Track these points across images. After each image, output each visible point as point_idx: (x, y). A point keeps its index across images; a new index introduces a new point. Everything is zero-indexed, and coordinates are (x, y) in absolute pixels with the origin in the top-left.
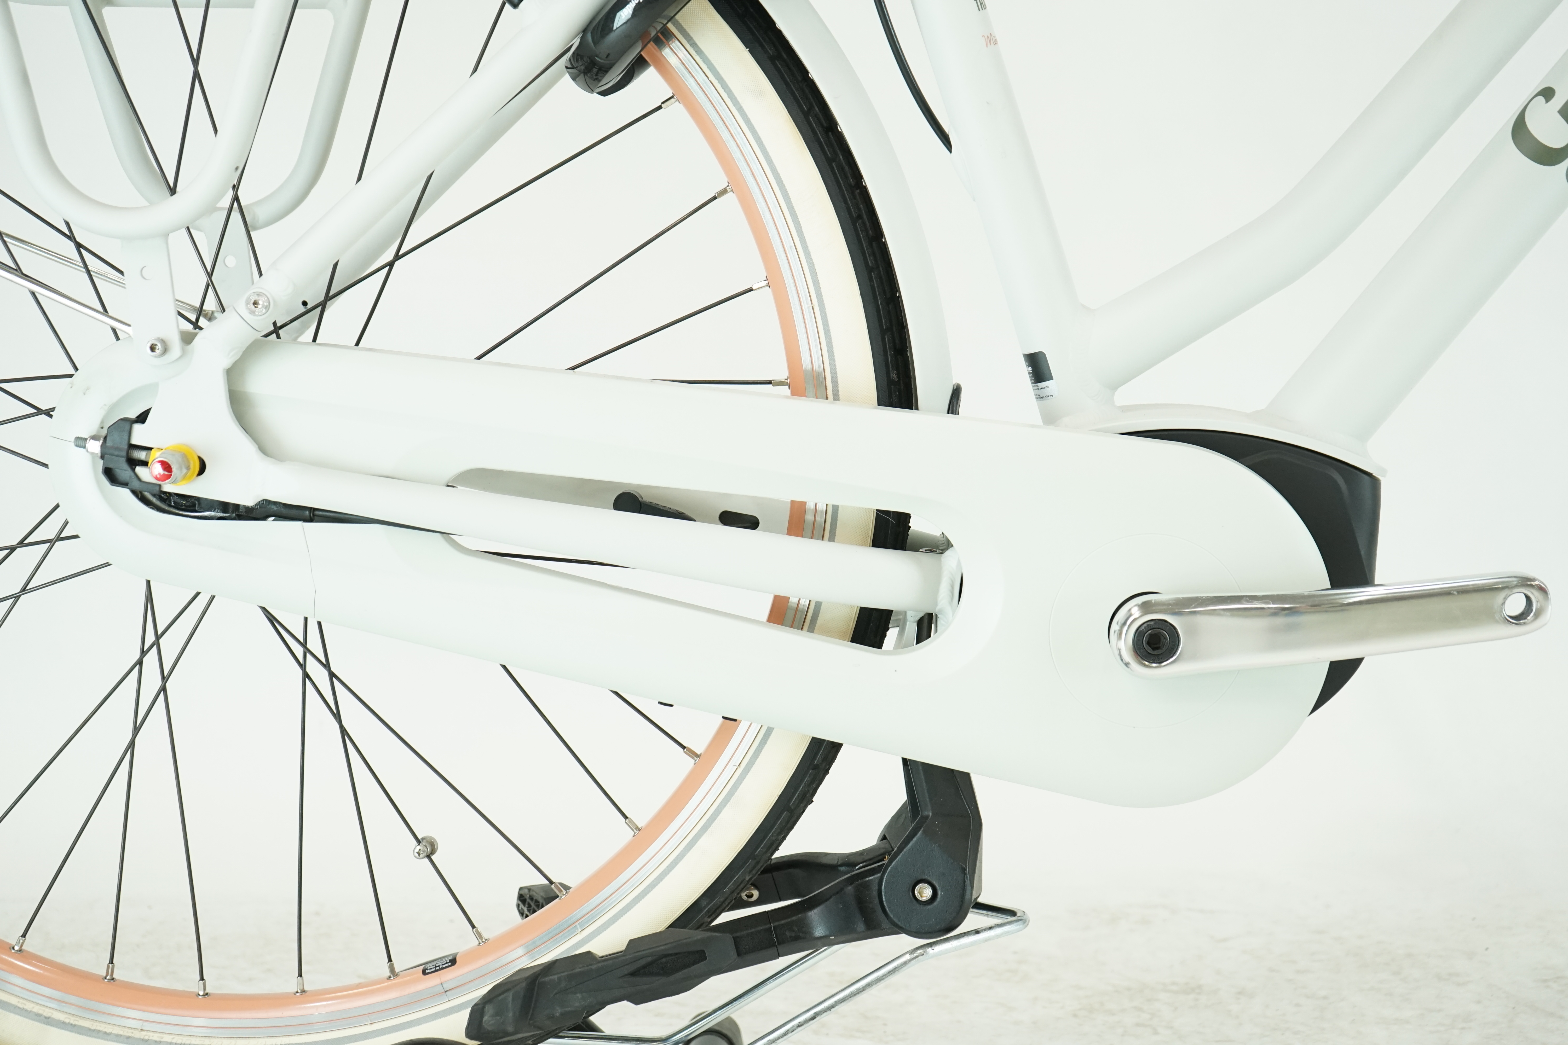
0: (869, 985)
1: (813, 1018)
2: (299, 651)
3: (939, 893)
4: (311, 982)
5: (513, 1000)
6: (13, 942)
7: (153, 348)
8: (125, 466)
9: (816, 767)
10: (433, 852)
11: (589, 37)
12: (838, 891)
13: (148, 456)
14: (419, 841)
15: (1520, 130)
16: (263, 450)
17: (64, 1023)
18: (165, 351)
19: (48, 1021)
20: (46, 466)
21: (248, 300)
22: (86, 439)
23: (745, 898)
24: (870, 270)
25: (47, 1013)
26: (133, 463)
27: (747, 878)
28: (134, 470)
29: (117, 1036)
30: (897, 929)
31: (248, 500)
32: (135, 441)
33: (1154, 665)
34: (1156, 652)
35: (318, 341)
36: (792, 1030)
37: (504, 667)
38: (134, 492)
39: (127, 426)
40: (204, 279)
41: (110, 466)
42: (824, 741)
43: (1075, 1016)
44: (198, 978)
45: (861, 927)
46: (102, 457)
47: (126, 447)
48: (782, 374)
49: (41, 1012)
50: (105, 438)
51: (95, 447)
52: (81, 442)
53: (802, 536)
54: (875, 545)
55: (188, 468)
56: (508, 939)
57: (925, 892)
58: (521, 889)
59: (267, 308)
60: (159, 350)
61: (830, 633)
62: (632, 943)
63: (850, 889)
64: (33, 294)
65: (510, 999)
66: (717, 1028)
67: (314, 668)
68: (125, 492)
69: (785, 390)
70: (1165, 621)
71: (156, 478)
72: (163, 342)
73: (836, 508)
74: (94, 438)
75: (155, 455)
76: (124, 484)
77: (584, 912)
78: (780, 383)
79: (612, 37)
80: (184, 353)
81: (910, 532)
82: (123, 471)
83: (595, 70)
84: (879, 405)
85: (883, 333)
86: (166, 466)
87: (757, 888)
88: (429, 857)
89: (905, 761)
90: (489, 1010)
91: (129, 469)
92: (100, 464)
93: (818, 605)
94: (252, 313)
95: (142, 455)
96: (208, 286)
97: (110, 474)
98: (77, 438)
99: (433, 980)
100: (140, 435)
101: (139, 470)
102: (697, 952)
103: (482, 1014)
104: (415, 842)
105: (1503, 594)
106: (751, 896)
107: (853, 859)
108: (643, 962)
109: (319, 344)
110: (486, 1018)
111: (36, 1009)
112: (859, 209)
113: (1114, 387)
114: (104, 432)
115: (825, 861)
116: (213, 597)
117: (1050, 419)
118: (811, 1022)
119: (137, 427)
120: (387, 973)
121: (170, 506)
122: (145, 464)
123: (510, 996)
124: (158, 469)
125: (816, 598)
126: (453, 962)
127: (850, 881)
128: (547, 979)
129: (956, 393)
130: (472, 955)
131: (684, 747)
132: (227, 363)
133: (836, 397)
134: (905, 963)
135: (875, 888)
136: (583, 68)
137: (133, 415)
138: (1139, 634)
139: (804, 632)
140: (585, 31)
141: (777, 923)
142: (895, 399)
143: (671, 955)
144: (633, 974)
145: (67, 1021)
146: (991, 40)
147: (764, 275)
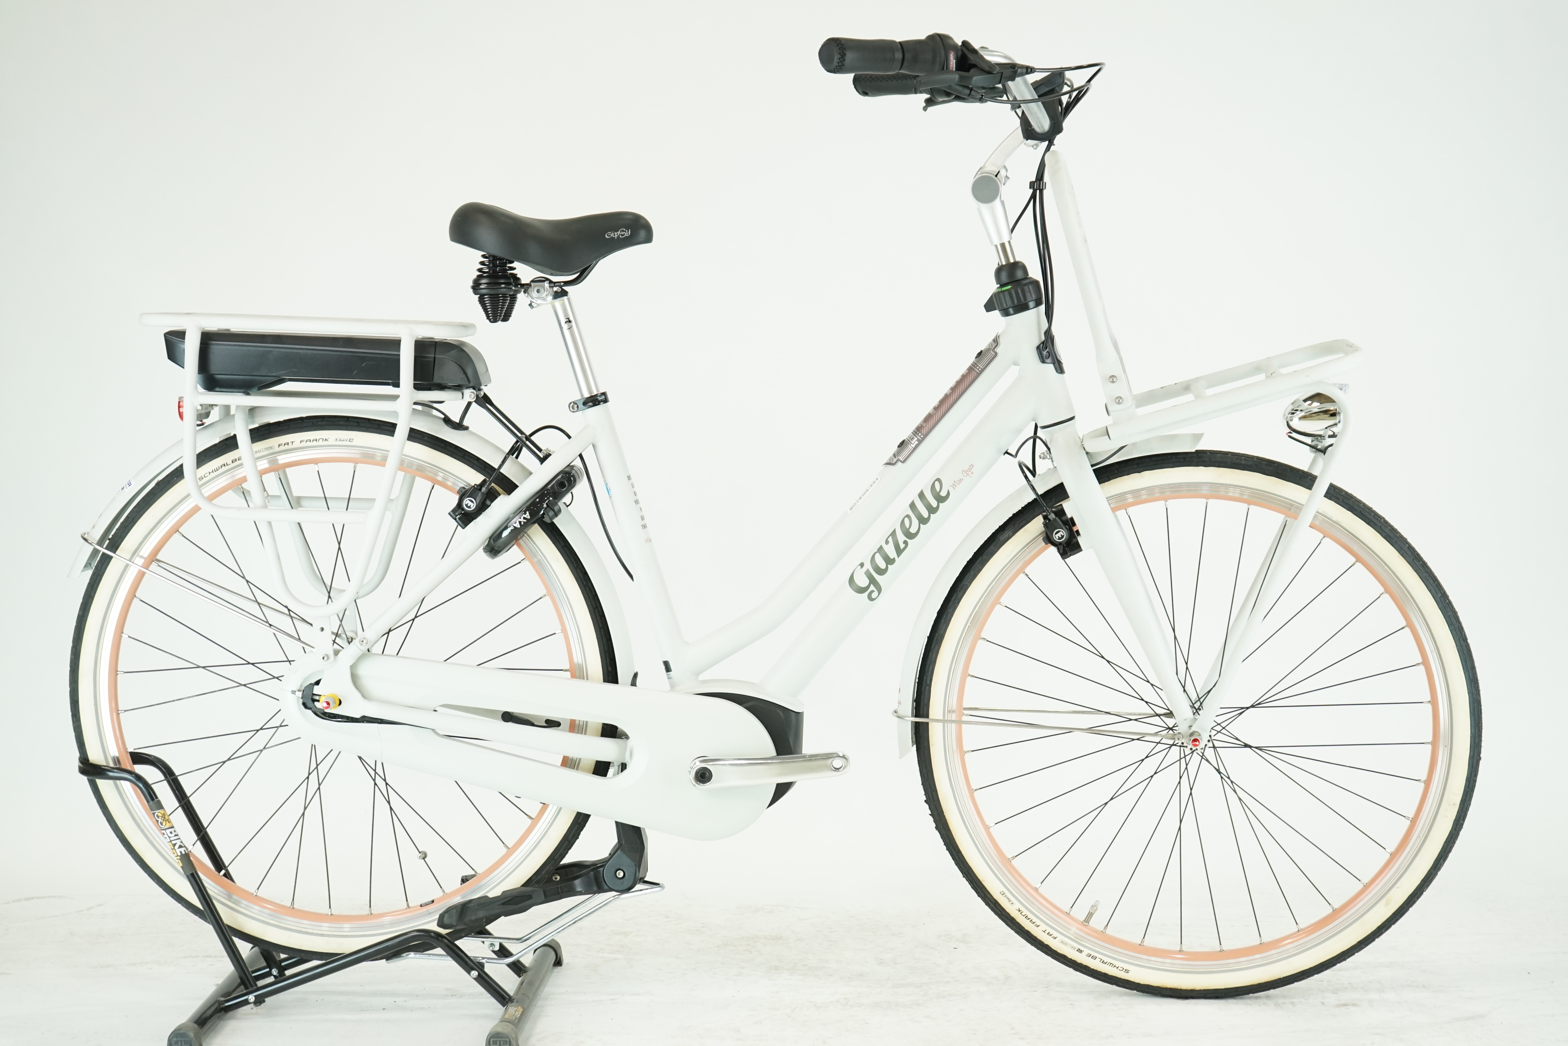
0: (596, 910)
1: (574, 923)
2: (372, 773)
3: (626, 874)
4: (375, 911)
5: (456, 912)
6: (253, 892)
7: (323, 658)
8: (310, 702)
9: (579, 824)
10: (426, 857)
11: (492, 541)
12: (588, 873)
13: (320, 698)
14: (420, 852)
15: (851, 580)
16: (364, 696)
17: (274, 924)
18: (328, 658)
19: (267, 923)
20: (278, 700)
21: (360, 640)
22: (295, 691)
23: (554, 879)
24: (600, 628)
25: (267, 920)
26: (314, 701)
27: (552, 869)
28: (314, 703)
29: (296, 930)
30: (611, 890)
31: (358, 716)
32: (314, 692)
33: (701, 784)
34: (703, 780)
35: (384, 653)
36: (566, 928)
37: (456, 782)
38: (313, 712)
39: (312, 686)
40: (339, 623)
41: (305, 702)
42: (582, 813)
43: (718, 947)
44: (329, 907)
45: (595, 888)
46: (302, 698)
47: (311, 694)
48: (568, 667)
49: (265, 920)
50: (303, 691)
51: (300, 694)
52: (293, 692)
53: (574, 733)
54: (602, 736)
55: (335, 703)
56: (455, 893)
57: (620, 874)
58: (462, 877)
59: (367, 643)
60: (325, 659)
61: (585, 770)
62: (504, 892)
63: (592, 873)
64: (274, 634)
65: (455, 912)
66: (549, 944)
67: (379, 781)
68: (310, 711)
69: (568, 674)
70: (707, 768)
71: (323, 707)
72: (327, 655)
73: (587, 722)
74: (299, 691)
75: (322, 699)
76: (310, 709)
77: (486, 881)
78: (566, 670)
79: (501, 540)
80: (335, 659)
81: (618, 730)
82: (310, 704)
83: (494, 552)
84: (604, 681)
85: (605, 652)
86: (328, 703)
87: (559, 875)
88: (424, 859)
89: (616, 822)
90: (446, 916)
91: (312, 703)
92: (301, 701)
93: (580, 759)
94: (362, 645)
95: (317, 698)
96: (340, 625)
97: (304, 704)
98: (292, 691)
99: (425, 909)
100: (317, 690)
101: (316, 703)
102: (528, 895)
103: (444, 917)
104: (418, 852)
105: (831, 760)
106: (556, 879)
107: (597, 863)
108: (507, 899)
109: (385, 655)
110: (445, 919)
111: (263, 919)
112: (597, 604)
113: (698, 674)
114: (303, 688)
115: (586, 864)
116: (340, 752)
117: (673, 687)
118: (574, 925)
119: (316, 687)
120: (406, 906)
121: (326, 716)
122: (318, 701)
123: (454, 911)
124: (325, 705)
125: (579, 757)
126: (433, 902)
127: (593, 870)
128: (469, 905)
129: (636, 675)
130: (440, 899)
131: (527, 815)
132: (351, 663)
133: (587, 679)
134: (610, 901)
135: (602, 872)
136: (489, 550)
137: (313, 681)
138: (697, 773)
139: (575, 770)
140: (490, 538)
141: (561, 885)
142: (610, 679)
143: (518, 896)
144: (503, 904)
145: (275, 924)
146: (649, 540)
147: (560, 628)
